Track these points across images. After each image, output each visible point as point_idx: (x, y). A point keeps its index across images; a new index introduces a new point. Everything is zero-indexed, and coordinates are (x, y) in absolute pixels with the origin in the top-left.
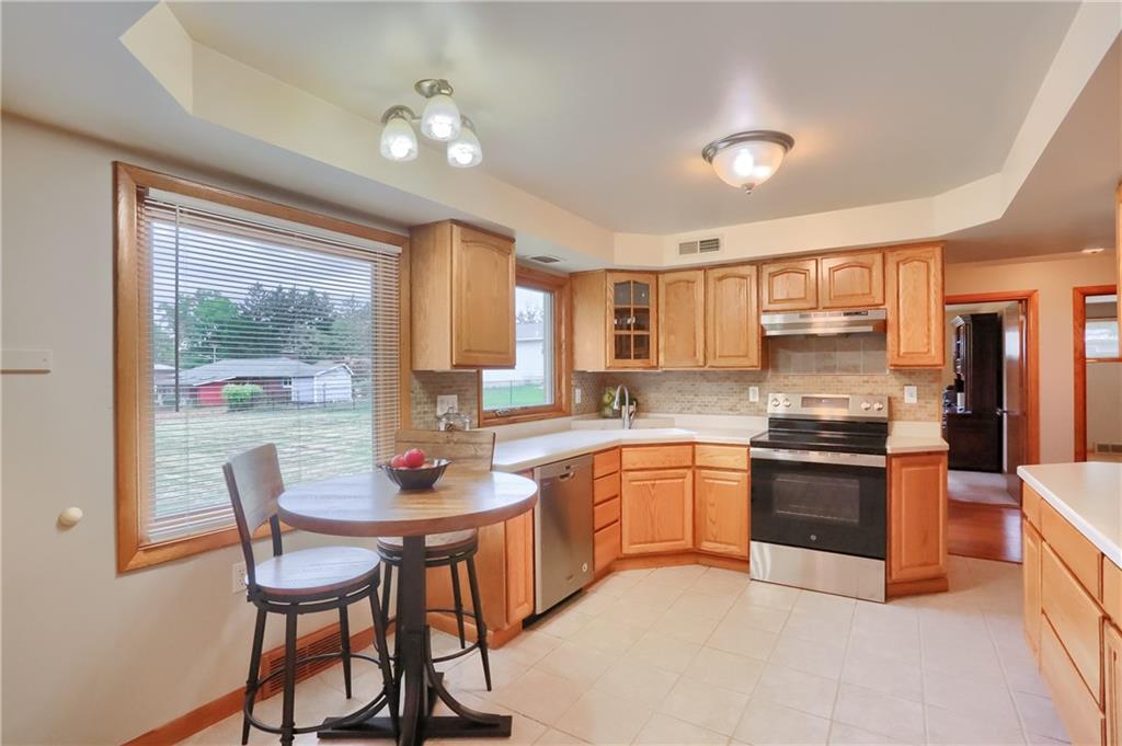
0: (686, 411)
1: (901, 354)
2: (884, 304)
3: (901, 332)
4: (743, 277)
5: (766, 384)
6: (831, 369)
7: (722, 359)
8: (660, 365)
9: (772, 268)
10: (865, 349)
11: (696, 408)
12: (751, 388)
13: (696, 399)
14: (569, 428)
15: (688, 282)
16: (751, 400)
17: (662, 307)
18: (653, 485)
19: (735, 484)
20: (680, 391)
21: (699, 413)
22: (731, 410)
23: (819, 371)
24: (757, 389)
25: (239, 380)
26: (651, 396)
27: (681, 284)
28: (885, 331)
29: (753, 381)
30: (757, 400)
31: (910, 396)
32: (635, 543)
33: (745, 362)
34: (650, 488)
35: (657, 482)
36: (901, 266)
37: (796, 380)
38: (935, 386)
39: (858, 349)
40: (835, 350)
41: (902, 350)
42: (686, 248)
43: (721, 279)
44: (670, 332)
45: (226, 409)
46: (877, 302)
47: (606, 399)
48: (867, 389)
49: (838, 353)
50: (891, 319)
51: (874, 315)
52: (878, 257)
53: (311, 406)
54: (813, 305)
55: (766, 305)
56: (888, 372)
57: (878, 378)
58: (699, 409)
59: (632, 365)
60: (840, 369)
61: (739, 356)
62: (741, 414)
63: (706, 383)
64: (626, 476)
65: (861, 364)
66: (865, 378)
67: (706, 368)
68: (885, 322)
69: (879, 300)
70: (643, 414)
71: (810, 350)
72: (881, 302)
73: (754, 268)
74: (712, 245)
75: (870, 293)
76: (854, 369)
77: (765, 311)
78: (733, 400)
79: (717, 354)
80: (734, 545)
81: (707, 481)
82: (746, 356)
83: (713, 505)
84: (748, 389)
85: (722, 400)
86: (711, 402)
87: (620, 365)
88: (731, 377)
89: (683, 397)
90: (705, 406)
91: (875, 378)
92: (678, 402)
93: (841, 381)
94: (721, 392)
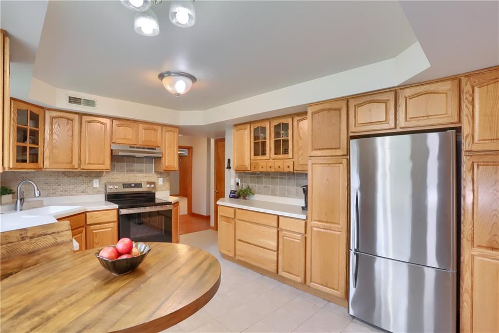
1: (167, 166)
3: (166, 158)
4: (103, 124)
5: (103, 178)
6: (132, 171)
7: (89, 165)
8: (45, 167)
9: (118, 123)
10: (146, 163)
11: (59, 193)
12: (94, 180)
13: (59, 187)
15: (68, 119)
16: (95, 186)
19: (110, 229)
21: (61, 195)
22: (83, 192)
23: (127, 172)
24: (98, 180)
27: (64, 119)
29: (96, 177)
30: (98, 186)
31: (160, 181)
33: (103, 167)
36: (167, 133)
37: (118, 176)
38: (168, 178)
39: (143, 163)
40: (134, 163)
42: (73, 100)
43: (90, 122)
46: (159, 145)
48: (146, 179)
49: (135, 164)
50: (164, 152)
52: (160, 128)
55: (114, 140)
56: (153, 172)
57: (150, 175)
58: (61, 193)
59: (27, 167)
60: (136, 171)
61: (99, 164)
62: (89, 194)
63: (66, 178)
65: (144, 169)
66: (146, 175)
73: (109, 120)
74: (89, 103)
76: (141, 171)
77: (113, 143)
78: (84, 187)
79: (87, 163)
81: (94, 231)
82: (103, 164)
84: (92, 181)
85: (76, 187)
86: (69, 189)
87: (20, 167)
88: (83, 174)
89: (49, 187)
90: (65, 191)
91: (149, 175)
92: (45, 190)
93: (136, 176)
94: (76, 183)
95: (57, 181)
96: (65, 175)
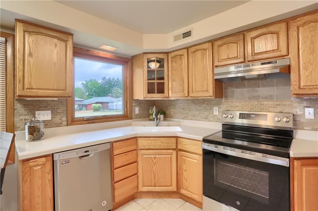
0: (185, 118)
1: (302, 86)
2: (288, 55)
3: (301, 72)
4: (205, 50)
5: (222, 105)
6: (257, 98)
7: (196, 93)
8: (169, 96)
9: (219, 43)
10: (278, 86)
11: (190, 117)
12: (214, 108)
13: (190, 112)
14: (130, 125)
15: (181, 55)
16: (215, 113)
17: (170, 69)
18: (155, 158)
19: (196, 161)
20: (183, 109)
21: (191, 119)
22: (205, 118)
23: (249, 99)
24: (217, 108)
25: (97, 103)
26: (172, 111)
27: (178, 57)
28: (290, 72)
29: (215, 104)
30: (217, 114)
32: (146, 186)
33: (207, 94)
34: (153, 159)
35: (157, 156)
36: (301, 29)
37: (238, 104)
39: (273, 86)
40: (259, 87)
41: (302, 84)
42: (176, 38)
43: (195, 52)
44: (173, 80)
45: (93, 111)
46: (283, 54)
47: (150, 112)
48: (279, 109)
50: (294, 64)
51: (281, 63)
52: (283, 25)
53: (113, 110)
54: (242, 60)
55: (216, 64)
56: (293, 99)
57: (286, 102)
59: (156, 97)
60: (262, 98)
61: (204, 91)
62: (210, 121)
64: (141, 153)
65: (275, 94)
66: (278, 103)
67: (189, 98)
68: (289, 67)
69: (284, 52)
70: (168, 119)
71: (244, 86)
72: (286, 53)
73: (210, 44)
74: (187, 34)
75: (278, 49)
76: (270, 98)
77: (216, 66)
78: (206, 113)
79: (194, 90)
80: (196, 195)
81: (183, 157)
82: (207, 91)
83: (186, 171)
84: (213, 108)
85: (201, 113)
86: (196, 114)
87: (150, 97)
88: (205, 102)
89: (184, 112)
90: (193, 116)
91: (284, 103)
92: (182, 114)
93: (263, 105)
94: (201, 109)
95: (188, 107)
96: (193, 103)
